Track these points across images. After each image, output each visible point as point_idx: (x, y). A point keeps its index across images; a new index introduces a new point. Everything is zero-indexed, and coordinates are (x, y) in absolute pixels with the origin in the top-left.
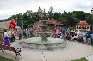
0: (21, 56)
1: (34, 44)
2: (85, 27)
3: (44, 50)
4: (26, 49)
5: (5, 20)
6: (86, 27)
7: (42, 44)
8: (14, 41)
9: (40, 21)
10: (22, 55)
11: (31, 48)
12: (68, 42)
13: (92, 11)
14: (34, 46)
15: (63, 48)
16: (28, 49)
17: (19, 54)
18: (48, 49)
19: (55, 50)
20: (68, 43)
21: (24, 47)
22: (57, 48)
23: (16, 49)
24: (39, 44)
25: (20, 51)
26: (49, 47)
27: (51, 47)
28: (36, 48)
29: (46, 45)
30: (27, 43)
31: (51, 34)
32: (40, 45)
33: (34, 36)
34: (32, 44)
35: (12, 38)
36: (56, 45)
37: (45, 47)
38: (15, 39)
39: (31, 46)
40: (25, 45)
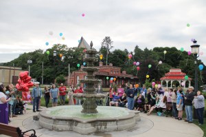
1: (66, 120)
2: (180, 82)
3: (89, 134)
4: (47, 131)
7: (84, 122)
11: (58, 130)
12: (142, 115)
13: (192, 47)
14: (66, 126)
15: (130, 129)
16: (52, 133)
18: (97, 133)
19: (113, 134)
20: (141, 119)
21: (42, 128)
22: (117, 130)
23: (24, 133)
24: (77, 122)
26: (99, 127)
27: (103, 127)
28: (71, 130)
29: (93, 123)
30: (51, 118)
32: (79, 124)
33: (67, 103)
34: (62, 120)
36: (115, 122)
37: (90, 128)
39: (60, 125)
40: (46, 123)
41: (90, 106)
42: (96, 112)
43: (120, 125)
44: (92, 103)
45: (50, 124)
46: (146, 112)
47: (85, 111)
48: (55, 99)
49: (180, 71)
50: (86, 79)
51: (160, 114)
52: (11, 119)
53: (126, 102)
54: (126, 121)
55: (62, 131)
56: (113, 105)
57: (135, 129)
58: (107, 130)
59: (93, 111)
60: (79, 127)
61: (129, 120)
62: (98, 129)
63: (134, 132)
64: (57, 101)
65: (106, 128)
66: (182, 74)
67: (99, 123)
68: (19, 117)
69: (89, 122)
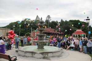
2: (81, 36)
3: (40, 58)
4: (22, 57)
7: (38, 53)
8: (10, 49)
9: (37, 29)
12: (64, 50)
14: (30, 55)
15: (59, 56)
16: (24, 58)
18: (44, 58)
19: (51, 58)
20: (64, 52)
21: (20, 55)
22: (53, 57)
23: (11, 58)
25: (16, 59)
26: (45, 55)
27: (47, 55)
28: (32, 57)
29: (42, 53)
30: (23, 51)
31: (47, 42)
32: (36, 54)
33: (30, 45)
34: (28, 52)
35: (8, 46)
36: (52, 53)
37: (41, 56)
38: (11, 47)
39: (27, 54)
40: (21, 53)
41: (41, 46)
42: (44, 49)
43: (54, 54)
44: (42, 45)
45: (23, 54)
46: (66, 49)
47: (39, 48)
48: (25, 43)
49: (81, 30)
50: (39, 34)
51: (72, 49)
52: (6, 51)
53: (57, 44)
54: (57, 53)
55: (28, 57)
56: (51, 46)
57: (61, 56)
59: (42, 48)
60: (36, 55)
61: (58, 52)
64: (26, 44)
65: (48, 56)
66: (82, 32)
67: (45, 53)
68: (9, 50)
69: (41, 53)
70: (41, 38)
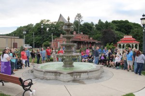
0: (31, 91)
1: (52, 72)
2: (131, 45)
3: (69, 81)
4: (39, 80)
5: (7, 35)
6: (133, 45)
7: (65, 73)
8: (21, 68)
9: (62, 35)
10: (34, 91)
11: (47, 79)
12: (105, 68)
13: (141, 19)
14: (52, 76)
15: (97, 78)
16: (43, 81)
17: (29, 89)
18: (74, 81)
19: (85, 81)
20: (105, 71)
21: (36, 78)
22: (88, 79)
23: (24, 81)
24: (60, 73)
25: (30, 84)
26: (76, 76)
27: (78, 76)
30: (42, 71)
31: (78, 56)
32: (61, 75)
34: (49, 72)
38: (22, 65)
43: (90, 75)
45: (41, 75)
46: (108, 66)
48: (44, 57)
49: (131, 37)
50: (65, 43)
52: (14, 72)
55: (50, 80)
57: (101, 78)
58: (81, 78)
59: (71, 65)
60: (61, 77)
62: (74, 78)
63: (100, 80)
65: (80, 77)
66: (133, 39)
67: (75, 74)
68: (19, 70)
70: (68, 50)
